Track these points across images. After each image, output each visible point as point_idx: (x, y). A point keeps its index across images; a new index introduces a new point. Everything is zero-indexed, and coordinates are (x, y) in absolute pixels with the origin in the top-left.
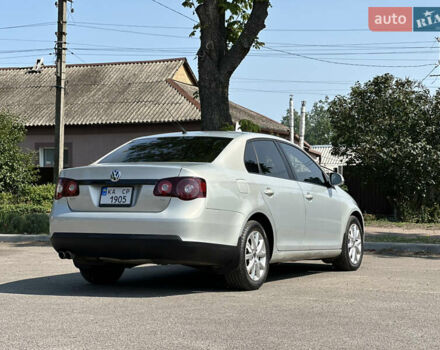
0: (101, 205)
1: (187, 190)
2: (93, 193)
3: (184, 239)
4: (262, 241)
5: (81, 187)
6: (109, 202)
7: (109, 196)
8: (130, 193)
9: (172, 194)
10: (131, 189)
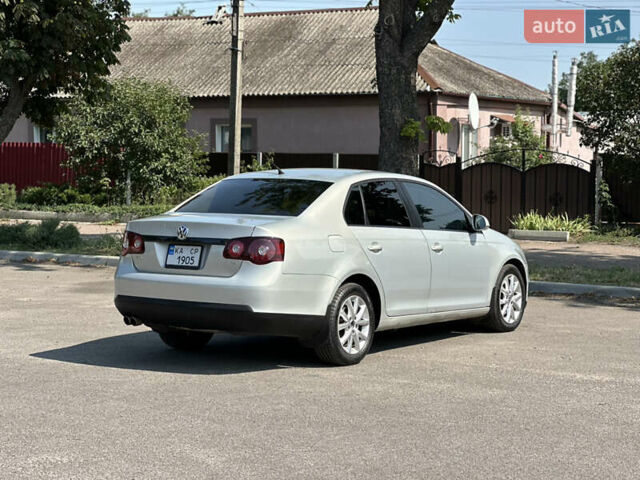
0: (167, 266)
1: (262, 252)
2: (159, 251)
3: (255, 310)
4: (364, 307)
5: (146, 243)
6: (176, 263)
7: (176, 255)
8: (198, 254)
9: (244, 256)
10: (199, 248)
